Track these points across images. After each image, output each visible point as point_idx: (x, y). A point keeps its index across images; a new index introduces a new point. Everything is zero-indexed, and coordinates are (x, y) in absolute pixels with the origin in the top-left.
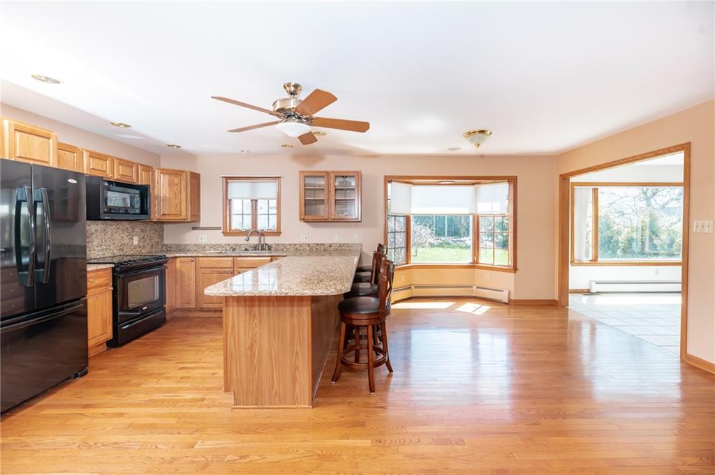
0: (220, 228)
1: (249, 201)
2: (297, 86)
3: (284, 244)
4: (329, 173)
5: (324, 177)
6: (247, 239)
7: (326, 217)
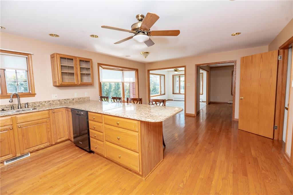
2: (142, 16)
3: (40, 102)
4: (76, 57)
5: (72, 59)
6: (11, 101)
7: (76, 83)
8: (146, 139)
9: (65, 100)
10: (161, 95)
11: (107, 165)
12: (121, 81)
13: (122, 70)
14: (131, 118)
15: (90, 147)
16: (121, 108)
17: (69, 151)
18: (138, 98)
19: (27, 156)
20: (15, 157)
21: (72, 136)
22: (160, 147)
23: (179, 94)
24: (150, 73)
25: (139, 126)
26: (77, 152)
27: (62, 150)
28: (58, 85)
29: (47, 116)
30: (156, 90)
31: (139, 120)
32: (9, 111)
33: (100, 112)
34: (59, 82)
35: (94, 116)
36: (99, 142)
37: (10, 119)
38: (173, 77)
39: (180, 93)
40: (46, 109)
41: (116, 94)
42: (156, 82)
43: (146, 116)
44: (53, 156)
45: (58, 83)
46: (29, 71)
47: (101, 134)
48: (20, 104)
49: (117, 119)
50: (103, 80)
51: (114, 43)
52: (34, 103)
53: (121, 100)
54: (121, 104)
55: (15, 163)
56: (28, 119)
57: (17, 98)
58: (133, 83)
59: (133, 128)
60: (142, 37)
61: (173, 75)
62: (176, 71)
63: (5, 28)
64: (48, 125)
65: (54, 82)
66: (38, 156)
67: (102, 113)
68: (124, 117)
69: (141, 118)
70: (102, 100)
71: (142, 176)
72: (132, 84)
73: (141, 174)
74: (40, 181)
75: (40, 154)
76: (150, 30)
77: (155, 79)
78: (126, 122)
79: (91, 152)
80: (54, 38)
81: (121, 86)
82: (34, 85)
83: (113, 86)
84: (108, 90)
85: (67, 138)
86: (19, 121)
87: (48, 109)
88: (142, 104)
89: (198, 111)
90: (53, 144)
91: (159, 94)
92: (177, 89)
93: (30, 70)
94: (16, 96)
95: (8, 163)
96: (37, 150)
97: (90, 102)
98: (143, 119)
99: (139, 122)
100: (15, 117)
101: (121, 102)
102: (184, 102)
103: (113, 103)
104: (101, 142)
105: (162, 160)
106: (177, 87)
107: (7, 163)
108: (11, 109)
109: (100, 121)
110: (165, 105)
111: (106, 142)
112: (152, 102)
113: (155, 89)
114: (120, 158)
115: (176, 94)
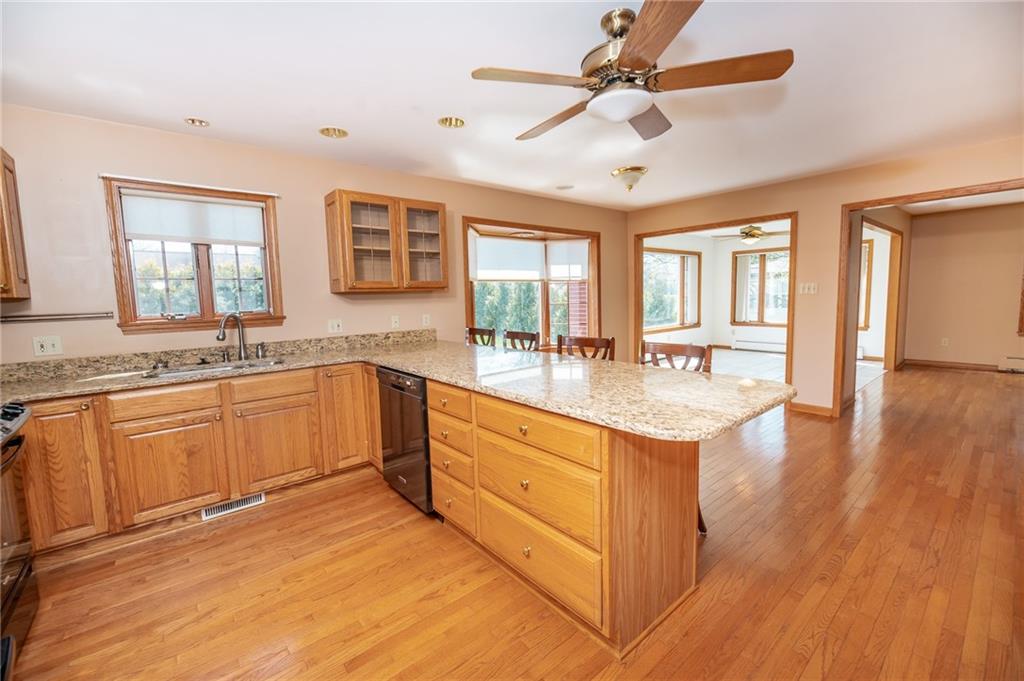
0: (108, 316)
1: (188, 248)
2: (627, 15)
3: (294, 342)
4: (396, 201)
5: (385, 208)
6: (221, 337)
7: (395, 285)
8: (630, 500)
9: (363, 336)
10: (683, 326)
11: (483, 571)
12: (538, 278)
13: (544, 239)
14: (572, 415)
15: (430, 499)
16: (538, 371)
17: (369, 502)
18: (597, 336)
19: (258, 503)
20: (227, 502)
21: (380, 454)
22: (684, 535)
23: (756, 325)
24: (645, 245)
25: (606, 451)
26: (393, 508)
27: (352, 493)
28: (343, 290)
29: (310, 385)
30: (663, 309)
31: (603, 424)
32: (218, 365)
33: (465, 383)
34: (346, 283)
35: (446, 395)
36: (458, 485)
37: (216, 388)
38: (735, 260)
39: (761, 323)
40: (308, 365)
41: (522, 320)
42: (666, 280)
43: (635, 409)
44: (323, 511)
45: (342, 283)
46: (269, 247)
47: (467, 460)
48: (245, 346)
49: (521, 413)
50: (481, 273)
51: (517, 139)
52: (281, 344)
53: (537, 343)
54: (538, 358)
55: (226, 520)
56: (261, 393)
57: (237, 330)
58: (582, 283)
59: (579, 452)
60: (623, 100)
61: (735, 253)
62: (748, 235)
63: (208, 124)
64: (311, 412)
65: (334, 282)
66: (284, 505)
67: (470, 387)
68: (546, 409)
69: (614, 418)
70: (475, 342)
71: (611, 641)
72: (578, 287)
73: (608, 636)
74: (284, 588)
75: (291, 500)
76: (655, 67)
77: (661, 270)
78: (556, 428)
79: (434, 515)
80: (333, 140)
81: (538, 295)
82: (280, 289)
83: (514, 295)
84: (496, 308)
85: (366, 459)
86: (238, 397)
87: (313, 364)
88: (617, 362)
89: (846, 396)
90: (326, 473)
91: (677, 324)
92: (751, 306)
93: (270, 245)
94: (234, 322)
95: (212, 516)
96: (284, 488)
97: (435, 348)
98: (622, 421)
99: (606, 434)
100: (229, 383)
101: (536, 349)
102: (784, 357)
103: (509, 353)
104: (467, 489)
105: (693, 588)
106: (752, 300)
107: (209, 517)
108: (222, 359)
109: (464, 414)
110: (707, 369)
111: (481, 490)
112: (654, 355)
113: (659, 305)
114: (528, 556)
115: (744, 324)
